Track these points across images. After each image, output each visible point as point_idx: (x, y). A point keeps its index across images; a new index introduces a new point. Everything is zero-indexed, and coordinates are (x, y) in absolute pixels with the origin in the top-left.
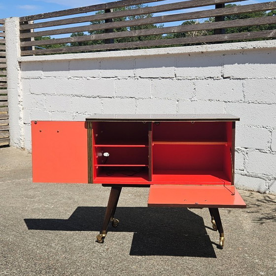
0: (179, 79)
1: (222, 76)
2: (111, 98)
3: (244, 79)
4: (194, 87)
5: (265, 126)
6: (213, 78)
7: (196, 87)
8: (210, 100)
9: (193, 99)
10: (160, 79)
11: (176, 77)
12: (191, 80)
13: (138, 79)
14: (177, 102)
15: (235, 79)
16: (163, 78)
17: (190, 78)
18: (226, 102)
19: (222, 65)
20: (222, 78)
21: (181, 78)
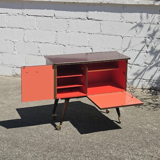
0: (57, 18)
1: (87, 18)
2: (3, 28)
3: (101, 20)
4: (68, 23)
5: (113, 48)
6: (81, 19)
7: (69, 24)
8: (79, 32)
9: (67, 31)
10: (43, 17)
11: (55, 16)
12: (66, 19)
13: (25, 16)
14: (56, 33)
15: (96, 20)
16: (45, 16)
17: (65, 18)
18: (89, 34)
19: (87, 11)
20: (87, 19)
21: (59, 17)
